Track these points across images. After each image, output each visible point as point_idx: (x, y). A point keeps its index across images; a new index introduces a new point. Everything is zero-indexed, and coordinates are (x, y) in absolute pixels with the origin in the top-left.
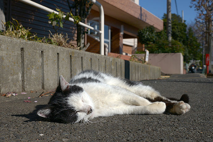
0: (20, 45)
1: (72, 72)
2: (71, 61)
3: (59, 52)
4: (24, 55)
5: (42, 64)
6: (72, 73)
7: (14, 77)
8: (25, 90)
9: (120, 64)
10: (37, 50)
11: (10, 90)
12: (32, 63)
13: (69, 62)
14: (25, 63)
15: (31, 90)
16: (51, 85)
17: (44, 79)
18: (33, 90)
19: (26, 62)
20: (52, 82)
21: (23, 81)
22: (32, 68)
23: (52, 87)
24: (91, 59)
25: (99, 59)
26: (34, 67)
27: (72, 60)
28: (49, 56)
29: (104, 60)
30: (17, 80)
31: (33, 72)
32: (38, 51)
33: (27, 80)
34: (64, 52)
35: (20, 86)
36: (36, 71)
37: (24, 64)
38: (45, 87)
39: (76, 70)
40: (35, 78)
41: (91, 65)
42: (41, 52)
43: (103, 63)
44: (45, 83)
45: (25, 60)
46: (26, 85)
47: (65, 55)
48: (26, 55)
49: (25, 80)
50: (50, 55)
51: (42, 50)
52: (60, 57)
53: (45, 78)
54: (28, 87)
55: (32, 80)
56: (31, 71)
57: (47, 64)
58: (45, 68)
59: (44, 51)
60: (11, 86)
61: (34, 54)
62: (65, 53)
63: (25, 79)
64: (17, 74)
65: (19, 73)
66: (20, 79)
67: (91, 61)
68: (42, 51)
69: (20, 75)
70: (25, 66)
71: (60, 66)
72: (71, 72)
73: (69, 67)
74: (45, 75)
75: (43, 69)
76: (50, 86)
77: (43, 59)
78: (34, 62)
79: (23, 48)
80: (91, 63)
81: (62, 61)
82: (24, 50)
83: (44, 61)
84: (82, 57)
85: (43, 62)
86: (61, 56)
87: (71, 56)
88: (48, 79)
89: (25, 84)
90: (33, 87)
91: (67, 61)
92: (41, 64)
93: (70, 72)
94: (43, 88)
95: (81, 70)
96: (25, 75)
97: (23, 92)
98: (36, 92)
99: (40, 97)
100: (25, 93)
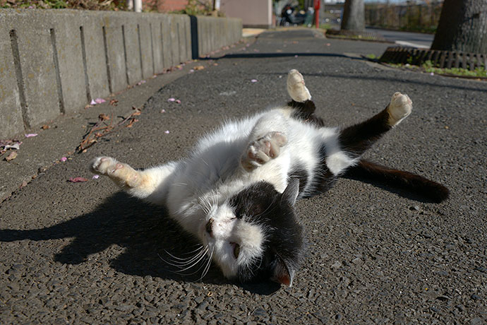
0: (7, 25)
1: (109, 61)
2: (105, 38)
3: (82, 25)
4: (17, 46)
5: (56, 59)
6: (109, 64)
7: (6, 103)
8: (30, 126)
9: (183, 26)
10: (42, 29)
12: (36, 61)
13: (103, 42)
14: (23, 65)
15: (41, 121)
16: (76, 100)
17: (61, 91)
18: (44, 120)
19: (24, 61)
20: (77, 93)
21: (23, 105)
22: (38, 71)
23: (77, 104)
24: (138, 27)
25: (150, 25)
26: (41, 70)
27: (107, 36)
28: (65, 36)
29: (159, 25)
30: (13, 109)
31: (41, 80)
32: (44, 32)
33: (30, 102)
34: (91, 22)
35: (19, 120)
36: (45, 78)
37: (20, 68)
38: (66, 107)
39: (115, 56)
40: (45, 94)
41: (139, 38)
42: (49, 31)
43: (158, 30)
44: (64, 100)
45: (21, 57)
46: (31, 114)
47: (94, 27)
48: (22, 45)
49: (27, 104)
50: (68, 36)
51: (51, 27)
52: (85, 35)
53: (64, 89)
54: (34, 117)
55: (40, 100)
56: (37, 81)
57: (64, 57)
58: (61, 67)
59: (56, 28)
61: (37, 41)
62: (93, 23)
63: (27, 100)
64: (11, 93)
65: (15, 91)
66: (18, 103)
67: (139, 31)
68: (51, 30)
69: (17, 95)
70: (23, 72)
71: (87, 54)
72: (107, 62)
73: (103, 53)
74: (63, 81)
75: (59, 70)
76: (73, 102)
77: (55, 46)
78: (40, 57)
79: (13, 31)
80: (139, 34)
81: (89, 44)
82: (17, 35)
83: (58, 50)
84: (123, 27)
85: (56, 54)
86: (86, 31)
87: (103, 28)
88: (68, 89)
89: (29, 111)
90: (44, 114)
91: (98, 39)
92: (52, 59)
93: (105, 63)
94: (62, 110)
95: (123, 54)
96: (26, 93)
97: (28, 134)
98: (56, 127)
99: (85, 151)
100: (34, 135)
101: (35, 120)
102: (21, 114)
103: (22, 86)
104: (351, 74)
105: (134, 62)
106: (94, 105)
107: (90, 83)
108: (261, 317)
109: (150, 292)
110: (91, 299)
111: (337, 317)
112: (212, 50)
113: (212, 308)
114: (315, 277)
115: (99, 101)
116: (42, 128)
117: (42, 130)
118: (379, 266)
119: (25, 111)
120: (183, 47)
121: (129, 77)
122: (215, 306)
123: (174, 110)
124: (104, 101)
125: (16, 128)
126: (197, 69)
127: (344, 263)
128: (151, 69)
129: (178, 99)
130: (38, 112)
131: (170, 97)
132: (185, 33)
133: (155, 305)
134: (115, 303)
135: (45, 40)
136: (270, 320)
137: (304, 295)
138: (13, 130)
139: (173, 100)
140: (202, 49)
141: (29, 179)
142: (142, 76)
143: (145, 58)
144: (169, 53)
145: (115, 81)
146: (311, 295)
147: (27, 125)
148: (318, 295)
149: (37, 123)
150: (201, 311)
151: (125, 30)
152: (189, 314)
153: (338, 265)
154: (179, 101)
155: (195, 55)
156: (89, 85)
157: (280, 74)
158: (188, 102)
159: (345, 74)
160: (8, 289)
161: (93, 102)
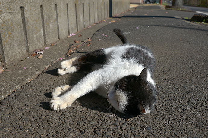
0: (39, 3)
1: (77, 18)
2: (76, 9)
3: (67, 3)
4: (43, 11)
5: (57, 17)
6: (77, 19)
7: (38, 35)
8: (46, 44)
9: (106, 3)
10: (52, 4)
11: (36, 48)
12: (50, 18)
13: (75, 10)
14: (45, 19)
15: (51, 42)
16: (64, 34)
17: (59, 30)
18: (52, 42)
20: (65, 31)
21: (44, 35)
22: (50, 22)
23: (65, 35)
24: (89, 3)
25: (94, 3)
26: (51, 22)
27: (77, 7)
28: (61, 8)
29: (97, 3)
30: (40, 37)
31: (51, 25)
32: (53, 6)
33: (47, 34)
34: (71, 2)
35: (42, 41)
36: (53, 25)
37: (43, 20)
38: (60, 37)
39: (80, 16)
40: (53, 31)
41: (89, 9)
42: (55, 5)
43: (97, 5)
44: (60, 34)
45: (44, 16)
46: (47, 39)
47: (72, 4)
48: (45, 11)
49: (46, 35)
50: (62, 7)
51: (56, 4)
52: (68, 7)
53: (60, 29)
54: (48, 41)
55: (51, 34)
57: (60, 16)
58: (59, 20)
59: (57, 4)
60: (36, 44)
61: (50, 9)
62: (72, 2)
63: (46, 34)
64: (40, 31)
65: (41, 30)
66: (42, 35)
67: (89, 5)
68: (56, 5)
69: (42, 31)
70: (45, 22)
71: (69, 15)
72: (76, 18)
73: (75, 15)
74: (59, 26)
75: (58, 21)
76: (63, 35)
77: (57, 12)
78: (51, 16)
79: (41, 5)
80: (89, 7)
81: (70, 11)
82: (43, 7)
83: (58, 14)
84: (83, 4)
85: (57, 15)
86: (69, 6)
87: (76, 4)
89: (46, 38)
90: (52, 39)
91: (73, 9)
92: (56, 17)
93: (75, 19)
94: (59, 38)
95: (83, 15)
96: (45, 31)
97: (46, 47)
98: (57, 45)
99: (70, 56)
100: (48, 48)
101: (49, 42)
102: (43, 39)
103: (44, 28)
104: (179, 26)
105: (87, 18)
106: (71, 36)
107: (70, 27)
108: (149, 131)
109: (102, 117)
110: (78, 118)
111: (182, 133)
112: (117, 14)
113: (128, 125)
114: (171, 115)
115: (73, 34)
116: (51, 45)
117: (51, 46)
118: (198, 112)
119: (45, 38)
120: (106, 12)
121: (85, 25)
122: (130, 125)
123: (104, 39)
124: (75, 34)
125: (41, 45)
126: (112, 22)
127: (183, 110)
128: (93, 21)
129: (106, 35)
130: (50, 38)
131: (102, 34)
132: (107, 7)
133: (105, 123)
134: (88, 121)
135: (53, 9)
136: (154, 132)
137: (167, 122)
138: (40, 46)
139: (104, 35)
140: (113, 13)
141: (48, 67)
142: (90, 25)
143: (91, 17)
144: (101, 15)
145: (79, 26)
146: (170, 123)
147: (45, 44)
148: (173, 123)
149: (49, 43)
150: (124, 126)
151: (84, 5)
152: (119, 127)
153: (180, 110)
154: (106, 36)
155: (111, 16)
156: (69, 28)
157: (148, 25)
158: (110, 36)
159: (176, 26)
160: (45, 112)
161: (71, 35)
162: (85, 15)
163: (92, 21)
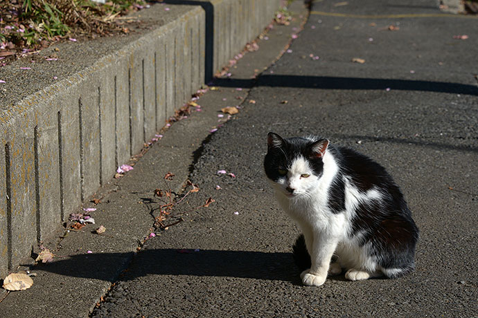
1: (132, 113)
3: (116, 74)
4: (81, 114)
6: (131, 117)
10: (94, 90)
11: (71, 209)
12: (90, 127)
14: (83, 134)
16: (109, 168)
19: (84, 130)
20: (110, 160)
22: (90, 139)
23: (110, 173)
24: (155, 55)
25: (165, 45)
26: (92, 137)
27: (131, 80)
30: (77, 180)
32: (95, 94)
33: (85, 173)
34: (121, 68)
35: (79, 193)
36: (94, 145)
38: (103, 178)
39: (136, 105)
40: (93, 163)
41: (155, 72)
42: (98, 91)
44: (102, 169)
46: (84, 186)
47: (123, 73)
48: (84, 112)
49: (83, 175)
50: (107, 92)
51: (99, 86)
53: (103, 156)
54: (86, 190)
55: (90, 170)
56: (90, 149)
57: (104, 118)
59: (101, 86)
60: (72, 199)
61: (92, 104)
62: (123, 68)
63: (83, 171)
64: (77, 165)
65: (78, 162)
66: (79, 175)
67: (155, 61)
70: (83, 141)
73: (128, 105)
75: (101, 134)
76: (108, 171)
77: (100, 107)
78: (92, 121)
79: (80, 99)
82: (82, 102)
83: (101, 112)
84: (143, 61)
85: (100, 116)
86: (118, 81)
87: (129, 71)
89: (83, 183)
90: (91, 186)
91: (125, 88)
92: (98, 123)
93: (128, 117)
94: (101, 181)
95: (142, 101)
97: (85, 208)
98: (108, 201)
99: (167, 228)
100: (94, 210)
101: (86, 193)
102: (80, 187)
103: (82, 156)
105: (151, 108)
106: (123, 173)
107: (118, 145)
115: (127, 168)
116: (94, 202)
120: (196, 68)
121: (146, 131)
123: (231, 187)
125: (77, 202)
126: (227, 113)
128: (164, 113)
129: (230, 171)
130: (88, 183)
131: (219, 168)
132: (199, 42)
135: (95, 103)
139: (224, 172)
140: (218, 60)
142: (156, 129)
143: (159, 98)
144: (181, 83)
145: (135, 141)
149: (87, 196)
151: (145, 64)
154: (232, 175)
161: (120, 170)
162: (146, 99)
163: (161, 114)
